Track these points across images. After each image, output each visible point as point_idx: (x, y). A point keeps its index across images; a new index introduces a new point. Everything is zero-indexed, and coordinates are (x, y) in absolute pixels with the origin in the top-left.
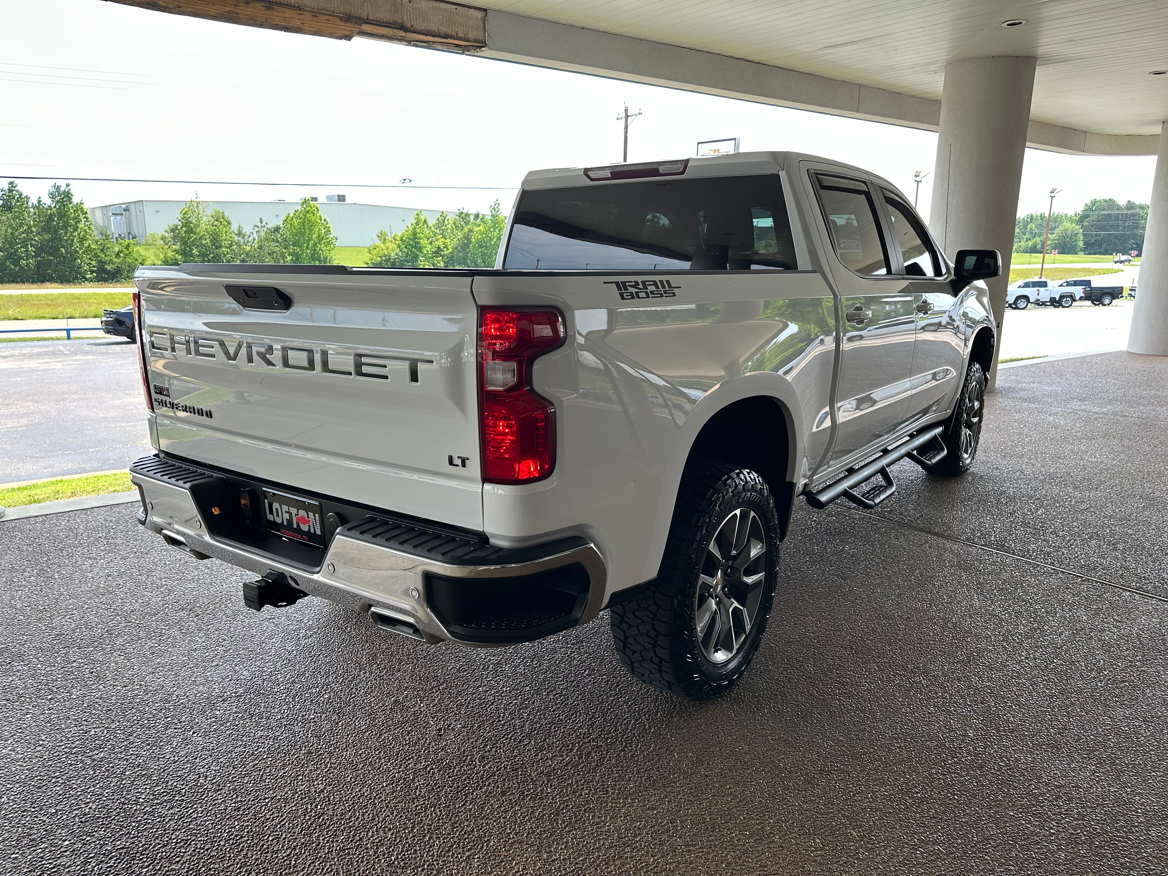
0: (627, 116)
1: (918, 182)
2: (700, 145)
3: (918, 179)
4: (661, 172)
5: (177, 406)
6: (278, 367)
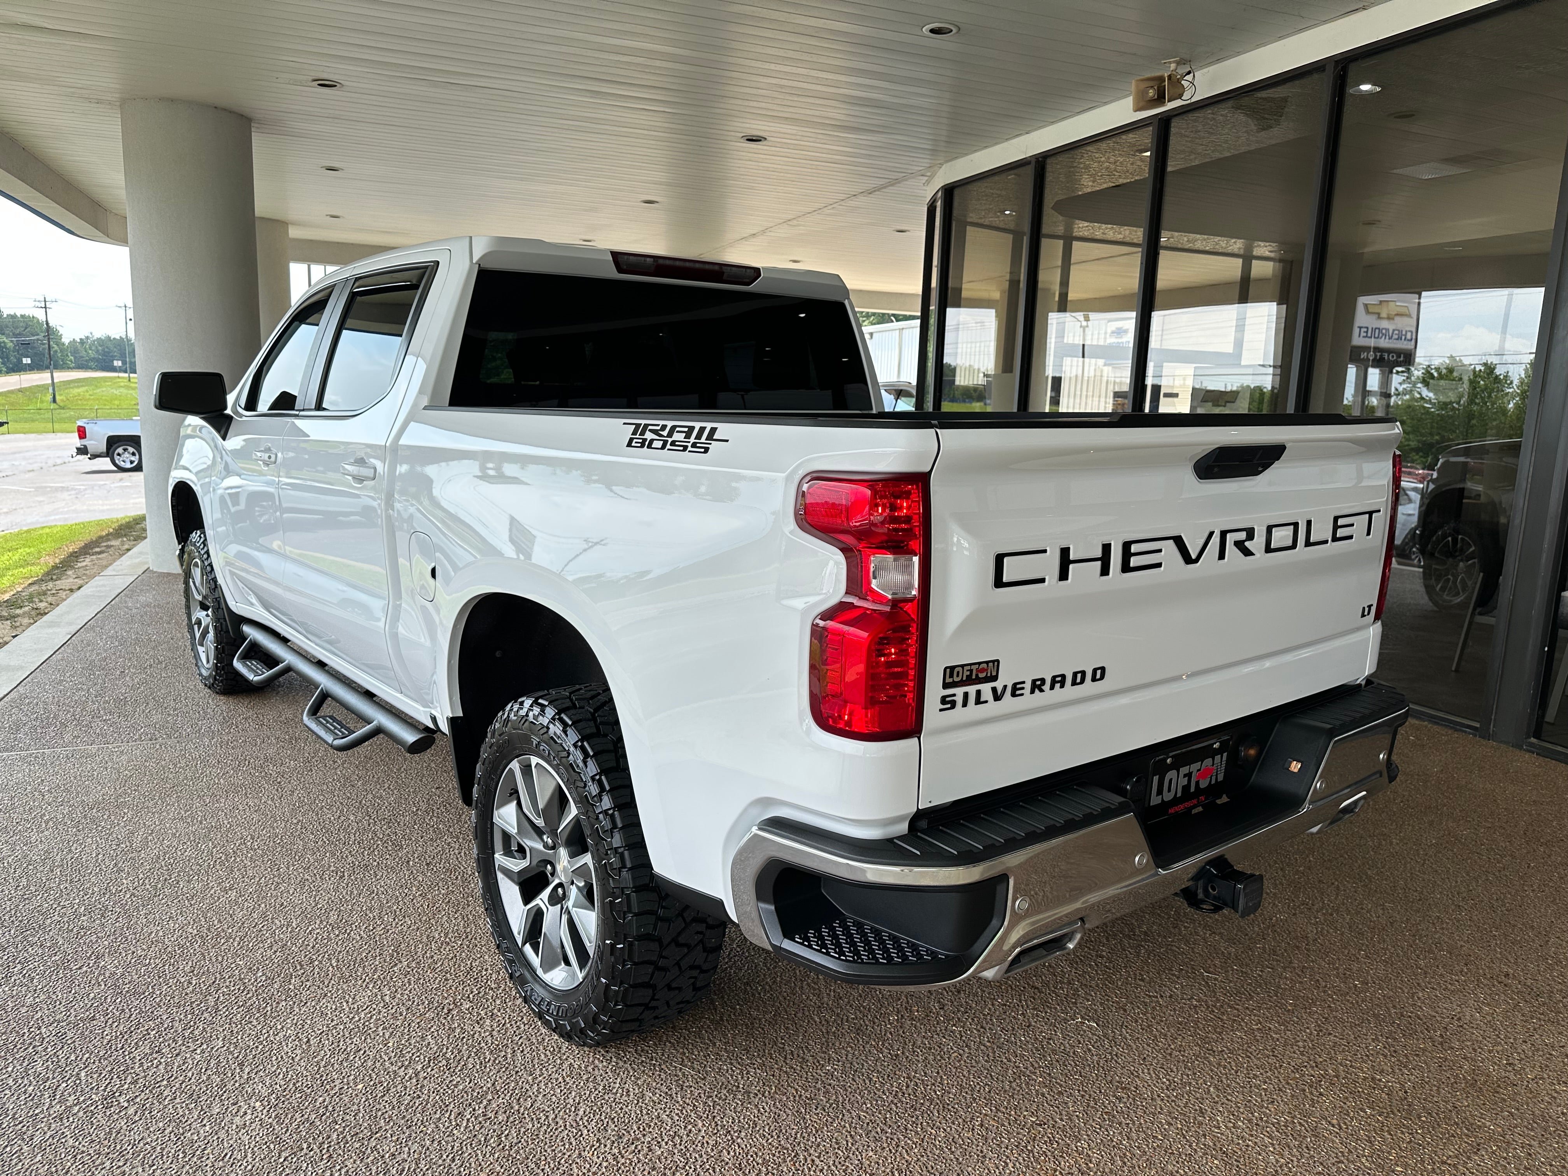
4: (725, 277)
5: (1016, 690)
6: (1258, 555)
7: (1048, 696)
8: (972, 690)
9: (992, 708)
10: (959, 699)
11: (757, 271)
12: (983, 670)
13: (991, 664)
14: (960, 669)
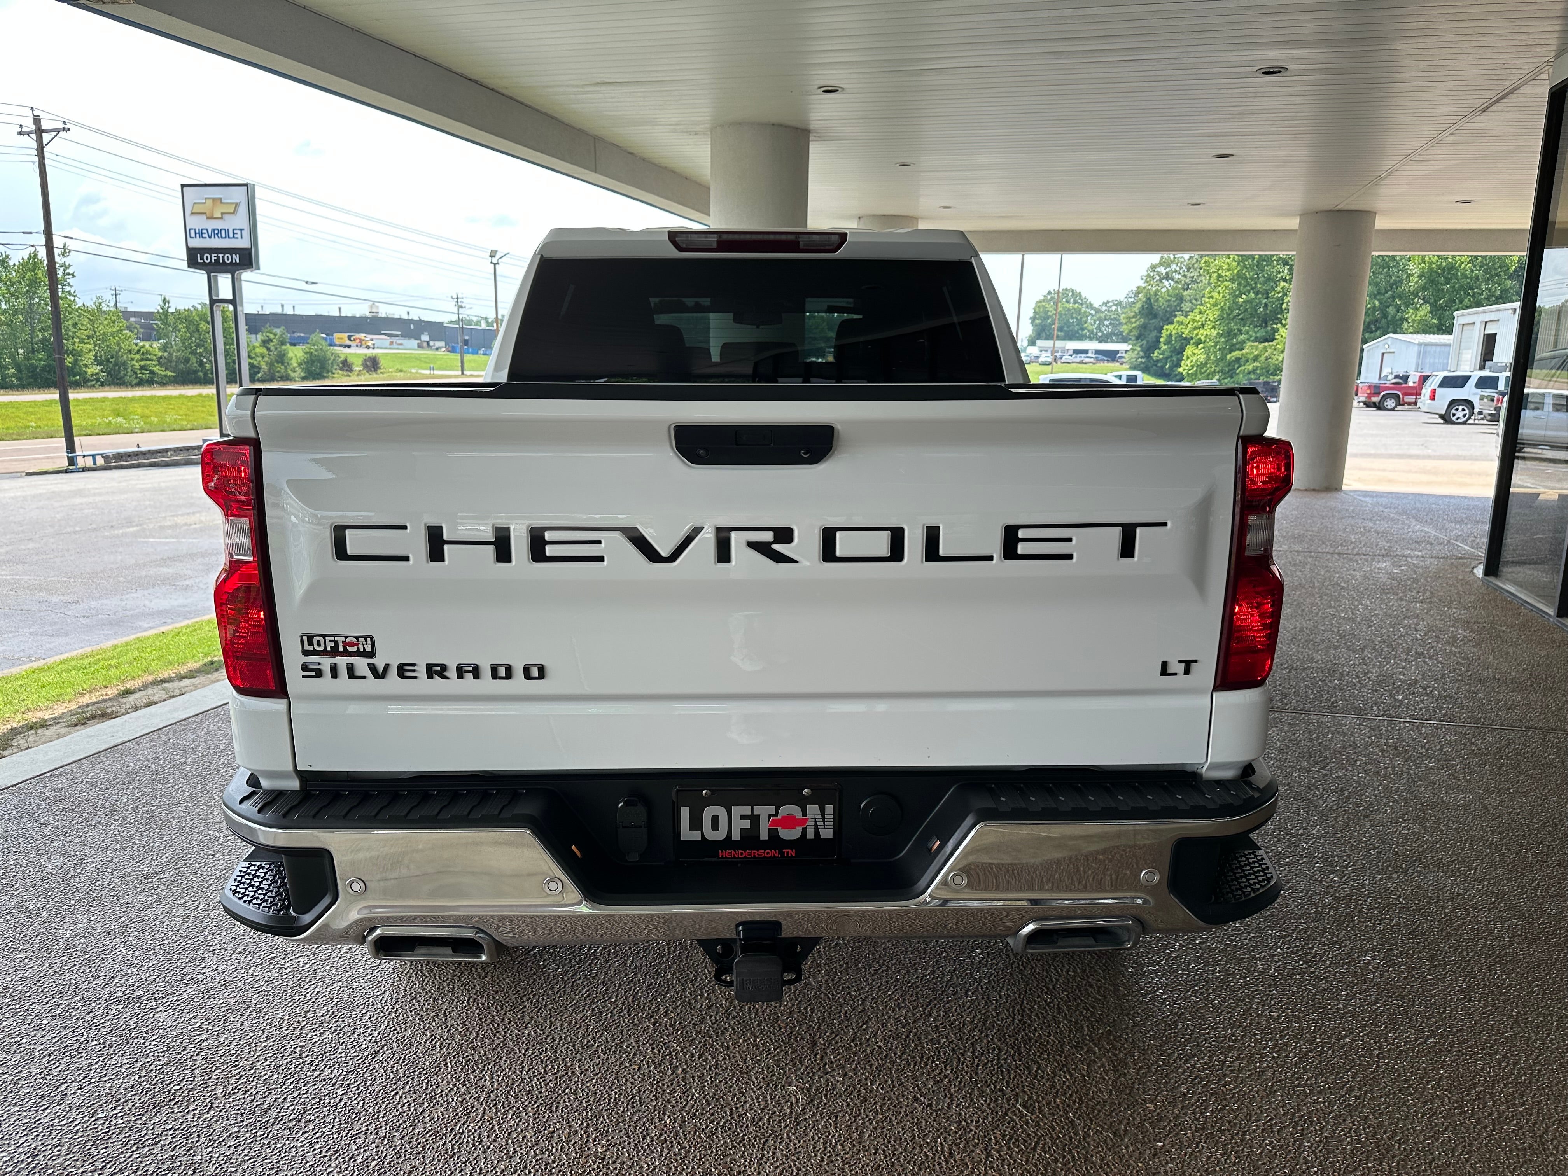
0: (39, 132)
1: (495, 264)
2: (185, 189)
3: (495, 260)
4: (801, 246)
5: (402, 671)
6: (805, 563)
7: (453, 685)
8: (342, 662)
9: (372, 684)
10: (326, 669)
11: (843, 236)
12: (351, 644)
13: (361, 640)
14: (321, 639)
